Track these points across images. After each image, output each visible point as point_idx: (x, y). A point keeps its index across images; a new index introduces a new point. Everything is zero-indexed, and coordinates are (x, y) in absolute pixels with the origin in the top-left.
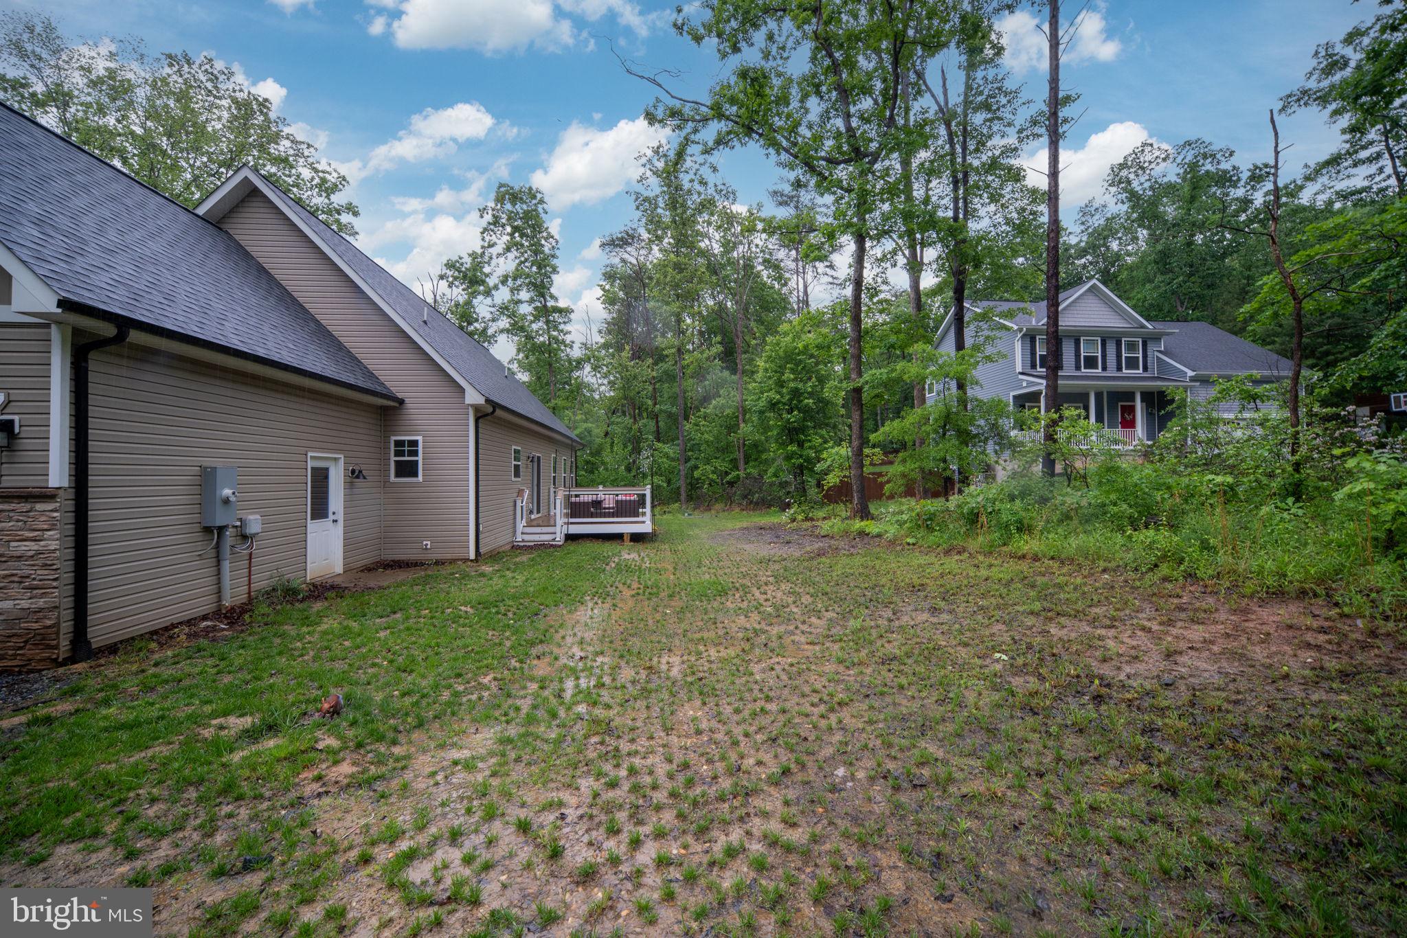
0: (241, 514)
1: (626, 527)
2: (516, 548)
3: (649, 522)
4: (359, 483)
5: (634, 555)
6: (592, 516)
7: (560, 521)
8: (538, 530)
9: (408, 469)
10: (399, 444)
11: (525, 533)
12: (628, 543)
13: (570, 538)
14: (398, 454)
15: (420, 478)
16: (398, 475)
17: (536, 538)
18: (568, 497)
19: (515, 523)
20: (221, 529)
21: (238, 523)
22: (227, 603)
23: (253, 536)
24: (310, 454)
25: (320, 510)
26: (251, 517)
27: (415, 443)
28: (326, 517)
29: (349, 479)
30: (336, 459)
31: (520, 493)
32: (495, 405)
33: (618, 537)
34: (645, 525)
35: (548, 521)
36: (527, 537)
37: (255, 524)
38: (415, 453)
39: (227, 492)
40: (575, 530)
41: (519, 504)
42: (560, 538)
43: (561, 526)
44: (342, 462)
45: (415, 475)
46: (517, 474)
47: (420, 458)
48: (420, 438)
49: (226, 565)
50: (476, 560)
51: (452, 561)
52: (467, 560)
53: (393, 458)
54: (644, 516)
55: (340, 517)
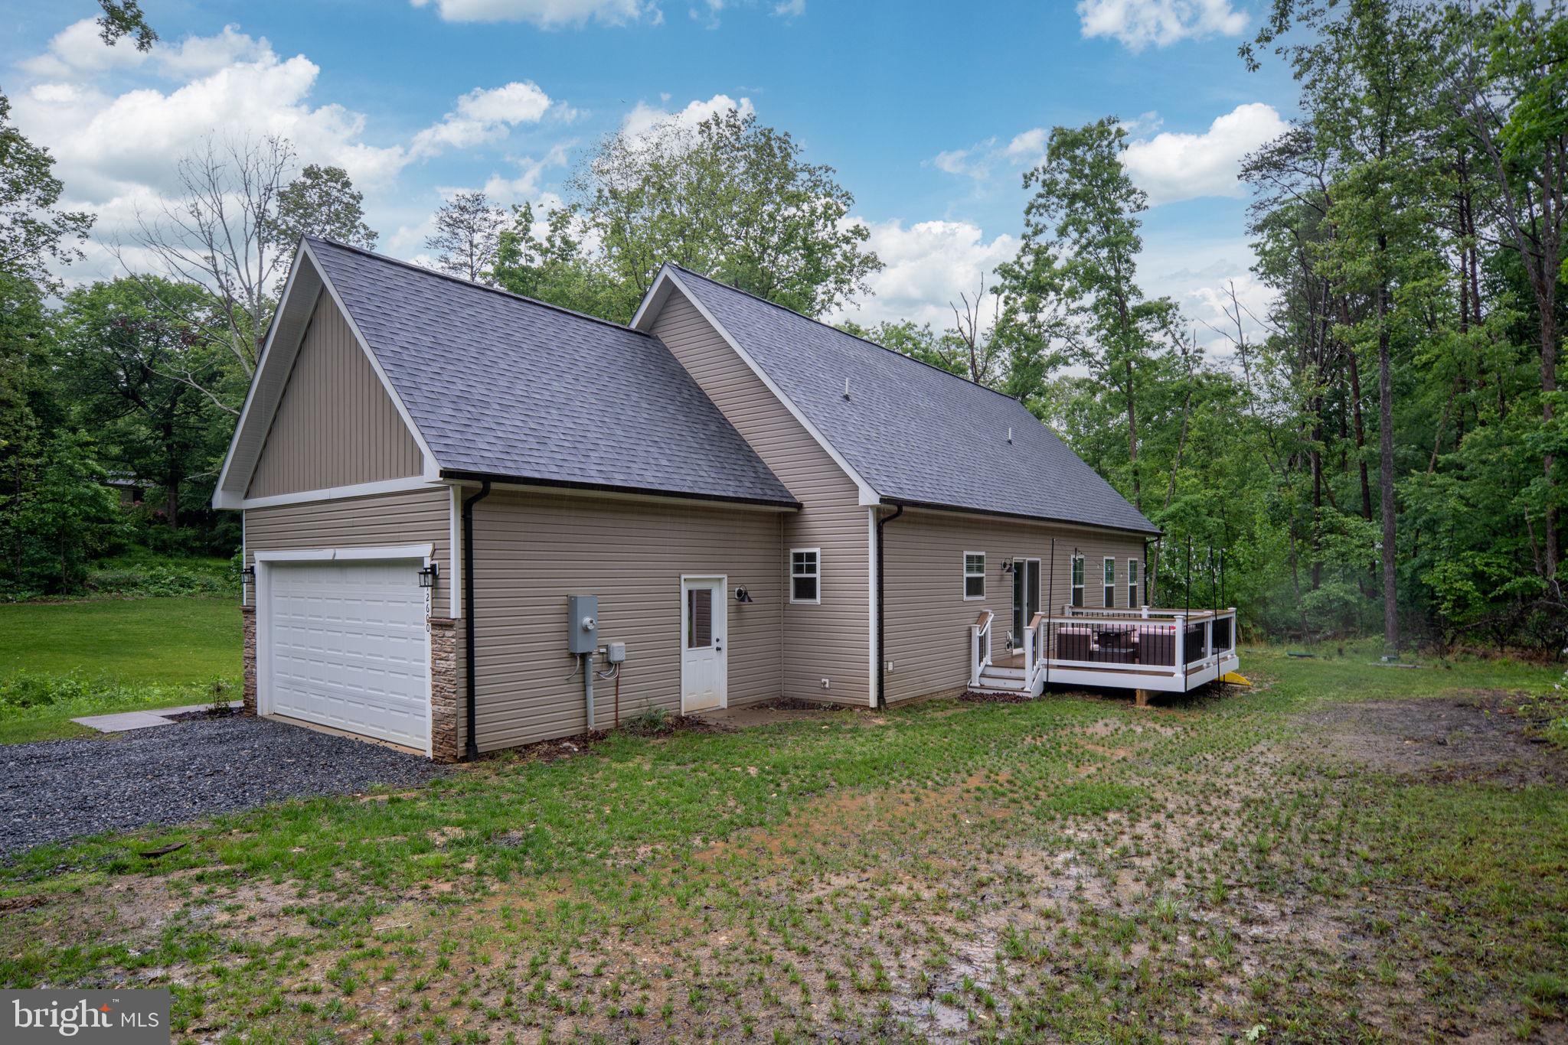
0: (605, 641)
1: (1143, 678)
2: (967, 697)
3: (1179, 675)
4: (746, 605)
6: (1091, 656)
8: (1005, 672)
9: (806, 589)
10: (798, 557)
11: (983, 675)
12: (1141, 706)
13: (1052, 689)
14: (799, 569)
15: (818, 600)
16: (798, 596)
17: (1000, 684)
19: (969, 665)
20: (584, 657)
21: (603, 650)
22: (592, 727)
23: (618, 664)
24: (683, 577)
25: (701, 636)
26: (615, 644)
27: (812, 557)
28: (709, 644)
29: (734, 602)
30: (720, 580)
31: (979, 618)
32: (900, 504)
33: (1126, 695)
34: (1175, 680)
36: (987, 682)
37: (619, 650)
38: (812, 569)
39: (587, 620)
40: (1058, 676)
41: (975, 634)
42: (1033, 688)
43: (1040, 671)
44: (725, 582)
45: (813, 596)
47: (818, 575)
48: (817, 550)
49: (591, 691)
50: (879, 708)
51: (852, 708)
52: (866, 707)
53: (793, 575)
54: (1171, 663)
55: (724, 645)
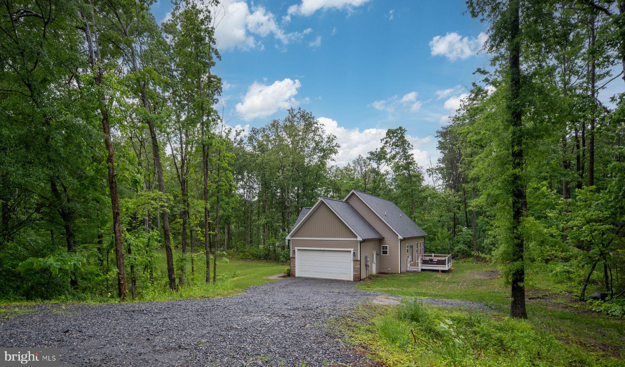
1: (440, 268)
2: (407, 272)
3: (447, 267)
5: (440, 276)
6: (429, 264)
7: (420, 265)
8: (413, 267)
9: (385, 252)
10: (383, 247)
11: (410, 268)
12: (440, 273)
13: (423, 270)
14: (383, 249)
15: (388, 255)
16: (383, 254)
17: (413, 269)
18: (422, 258)
22: (367, 276)
23: (369, 266)
25: (373, 261)
27: (387, 247)
29: (376, 255)
31: (408, 257)
32: (405, 238)
33: (437, 271)
34: (446, 268)
35: (415, 264)
37: (369, 264)
38: (387, 249)
40: (424, 268)
41: (408, 260)
42: (420, 270)
43: (420, 267)
46: (407, 252)
47: (388, 250)
50: (400, 274)
51: (395, 273)
52: (398, 273)
53: (382, 250)
54: (446, 265)
55: (375, 263)
